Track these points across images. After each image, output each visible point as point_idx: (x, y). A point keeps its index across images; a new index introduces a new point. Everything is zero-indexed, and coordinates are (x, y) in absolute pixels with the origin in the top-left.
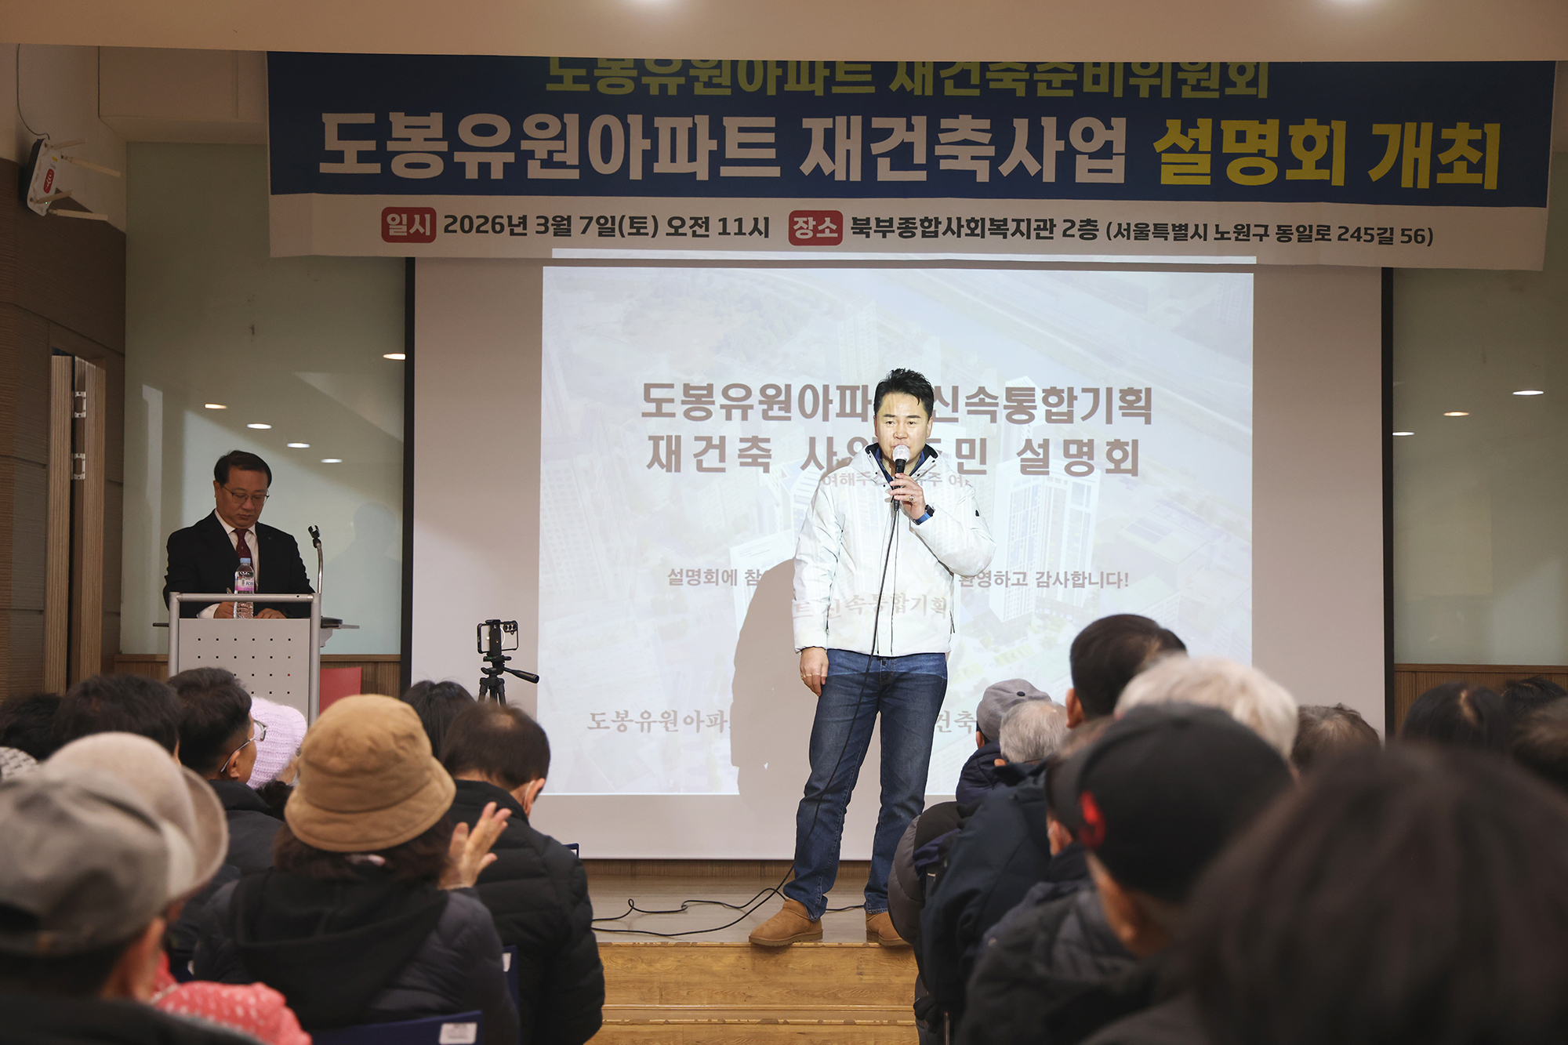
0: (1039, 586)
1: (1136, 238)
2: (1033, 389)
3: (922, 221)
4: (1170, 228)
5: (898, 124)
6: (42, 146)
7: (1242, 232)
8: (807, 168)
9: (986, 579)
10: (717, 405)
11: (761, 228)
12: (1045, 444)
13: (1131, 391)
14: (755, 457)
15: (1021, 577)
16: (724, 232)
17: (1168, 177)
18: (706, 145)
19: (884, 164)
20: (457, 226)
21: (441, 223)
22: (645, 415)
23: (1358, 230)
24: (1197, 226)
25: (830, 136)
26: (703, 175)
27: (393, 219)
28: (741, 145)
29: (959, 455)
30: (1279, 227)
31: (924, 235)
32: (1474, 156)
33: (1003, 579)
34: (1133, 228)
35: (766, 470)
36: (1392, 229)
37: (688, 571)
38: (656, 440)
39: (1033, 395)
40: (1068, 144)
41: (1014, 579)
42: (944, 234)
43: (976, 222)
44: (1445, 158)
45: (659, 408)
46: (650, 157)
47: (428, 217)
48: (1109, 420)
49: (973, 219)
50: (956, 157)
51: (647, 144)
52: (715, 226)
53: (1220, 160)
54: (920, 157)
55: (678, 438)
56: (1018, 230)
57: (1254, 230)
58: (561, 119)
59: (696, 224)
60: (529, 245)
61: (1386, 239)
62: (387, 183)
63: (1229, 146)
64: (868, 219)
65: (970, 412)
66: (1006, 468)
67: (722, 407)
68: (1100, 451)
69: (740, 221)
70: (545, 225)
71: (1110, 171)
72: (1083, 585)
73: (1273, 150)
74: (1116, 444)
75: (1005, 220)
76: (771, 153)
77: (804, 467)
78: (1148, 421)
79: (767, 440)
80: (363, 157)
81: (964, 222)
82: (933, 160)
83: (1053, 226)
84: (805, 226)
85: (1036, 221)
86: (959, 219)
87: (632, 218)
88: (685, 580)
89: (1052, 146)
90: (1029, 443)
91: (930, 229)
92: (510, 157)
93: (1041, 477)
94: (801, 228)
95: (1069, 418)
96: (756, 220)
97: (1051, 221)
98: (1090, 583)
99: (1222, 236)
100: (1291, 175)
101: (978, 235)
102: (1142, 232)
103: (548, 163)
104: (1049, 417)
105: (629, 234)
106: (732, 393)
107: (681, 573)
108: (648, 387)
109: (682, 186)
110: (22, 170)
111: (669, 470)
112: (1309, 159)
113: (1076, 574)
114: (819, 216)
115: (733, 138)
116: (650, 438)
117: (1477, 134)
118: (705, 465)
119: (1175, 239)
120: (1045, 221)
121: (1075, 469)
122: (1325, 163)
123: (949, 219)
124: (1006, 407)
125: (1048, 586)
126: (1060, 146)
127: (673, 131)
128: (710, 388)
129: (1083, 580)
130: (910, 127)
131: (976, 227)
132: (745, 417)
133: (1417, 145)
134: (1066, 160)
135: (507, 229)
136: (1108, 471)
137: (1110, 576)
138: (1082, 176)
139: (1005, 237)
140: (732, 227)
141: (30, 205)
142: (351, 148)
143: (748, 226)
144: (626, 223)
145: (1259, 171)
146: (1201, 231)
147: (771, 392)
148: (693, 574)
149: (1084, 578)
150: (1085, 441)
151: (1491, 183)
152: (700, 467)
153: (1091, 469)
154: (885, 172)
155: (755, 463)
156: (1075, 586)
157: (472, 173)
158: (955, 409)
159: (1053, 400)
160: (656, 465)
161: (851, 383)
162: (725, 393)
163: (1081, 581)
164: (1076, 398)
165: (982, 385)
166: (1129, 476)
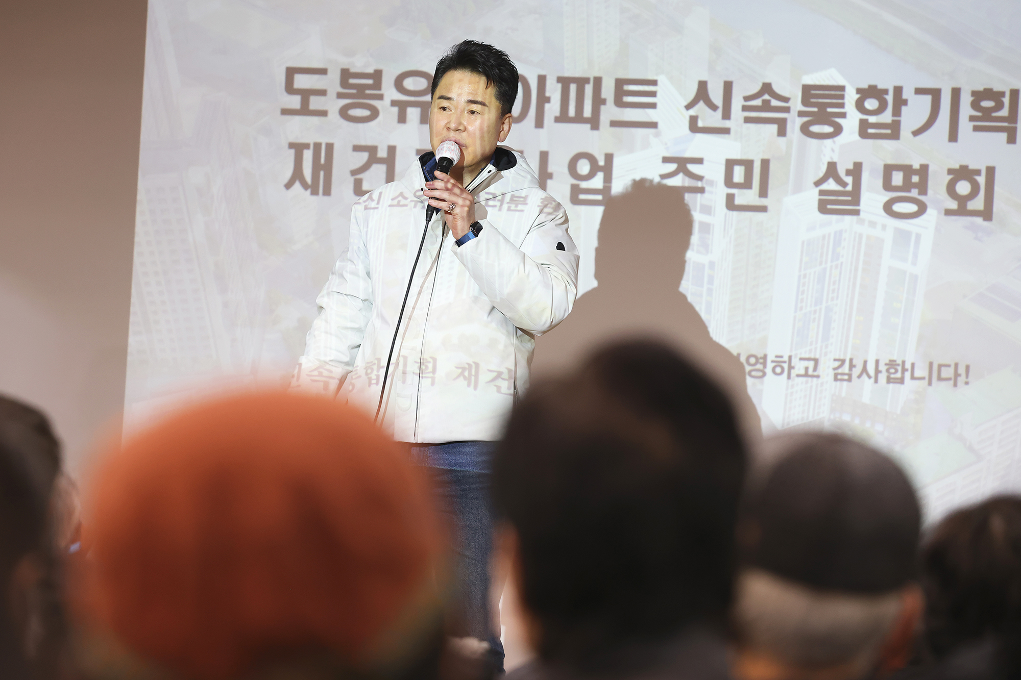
0: (836, 379)
2: (842, 88)
9: (759, 366)
10: (387, 101)
12: (856, 171)
13: (988, 94)
15: (811, 364)
22: (285, 112)
29: (729, 181)
33: (784, 367)
38: (298, 148)
39: (842, 97)
41: (800, 367)
45: (305, 102)
48: (953, 136)
55: (330, 147)
65: (748, 120)
66: (796, 205)
67: (394, 103)
68: (937, 182)
72: (901, 381)
74: (962, 173)
78: (1012, 140)
90: (832, 169)
93: (848, 218)
95: (894, 131)
98: (913, 378)
104: (864, 130)
106: (409, 83)
108: (291, 72)
111: (315, 192)
113: (892, 364)
116: (292, 145)
118: (365, 185)
121: (898, 207)
124: (801, 114)
125: (850, 380)
128: (377, 76)
129: (903, 373)
136: (948, 212)
137: (943, 369)
149: (904, 370)
150: (916, 166)
152: (358, 190)
153: (922, 209)
156: (889, 380)
158: (727, 115)
159: (871, 104)
160: (297, 185)
161: (578, 74)
162: (399, 84)
163: (899, 375)
164: (905, 102)
165: (767, 81)
166: (979, 220)
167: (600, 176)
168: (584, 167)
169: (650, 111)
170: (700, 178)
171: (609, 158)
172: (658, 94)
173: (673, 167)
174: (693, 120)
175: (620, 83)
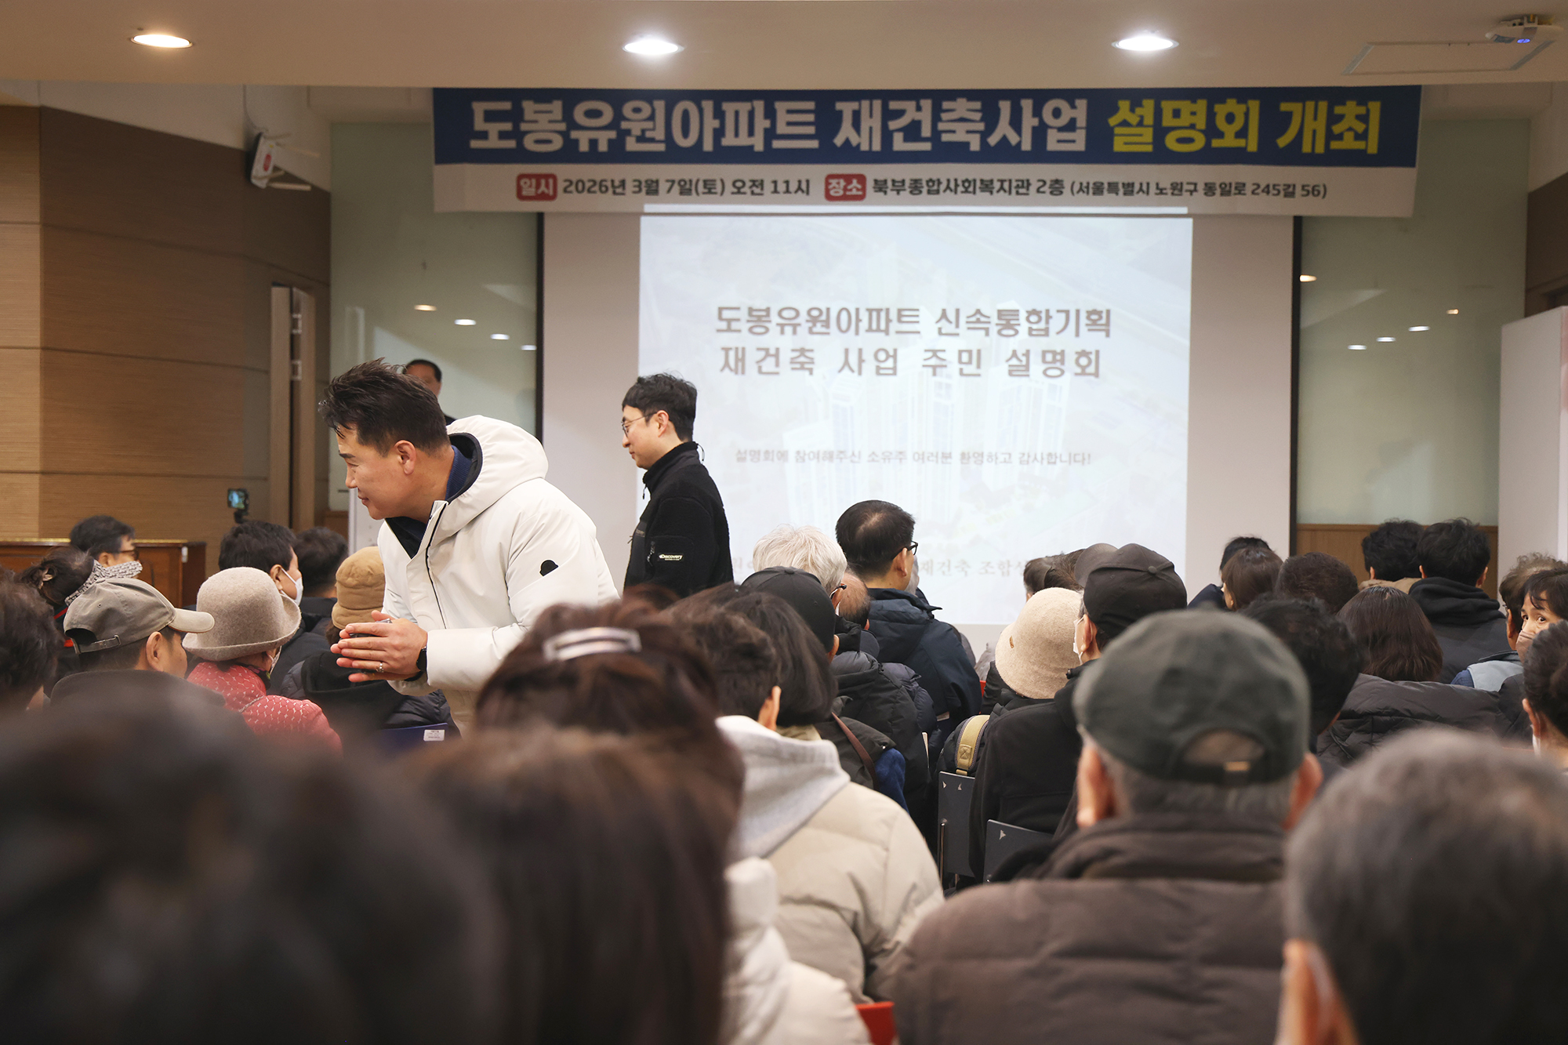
0: (1021, 464)
1: (1094, 194)
2: (1018, 311)
3: (928, 182)
4: (1120, 186)
5: (909, 106)
6: (262, 140)
7: (1177, 188)
8: (839, 141)
9: (980, 458)
10: (774, 323)
11: (804, 188)
12: (1027, 354)
13: (1095, 312)
14: (802, 364)
15: (1007, 456)
16: (776, 191)
17: (1119, 146)
18: (762, 123)
19: (898, 138)
20: (572, 188)
21: (561, 185)
22: (719, 331)
23: (1268, 186)
24: (1141, 184)
25: (856, 115)
26: (759, 146)
27: (525, 183)
28: (789, 124)
29: (960, 362)
30: (1206, 184)
31: (929, 192)
32: (1360, 127)
33: (993, 457)
34: (1091, 186)
35: (811, 373)
36: (1294, 186)
37: (751, 451)
38: (727, 350)
39: (1018, 315)
40: (1041, 121)
41: (1001, 458)
42: (945, 191)
43: (969, 182)
44: (1337, 129)
45: (729, 326)
46: (719, 133)
47: (551, 181)
48: (1077, 334)
49: (967, 180)
50: (954, 132)
51: (716, 124)
52: (769, 187)
53: (1160, 132)
54: (926, 131)
55: (743, 349)
56: (1002, 188)
57: (1185, 187)
58: (651, 104)
59: (754, 185)
60: (626, 202)
61: (1289, 193)
62: (521, 155)
63: (1168, 121)
64: (885, 181)
65: (969, 328)
66: (996, 372)
67: (778, 324)
68: (1070, 358)
69: (787, 182)
70: (639, 186)
71: (1074, 141)
72: (1055, 463)
73: (1201, 124)
74: (1083, 353)
75: (992, 181)
76: (811, 130)
77: (840, 371)
78: (1108, 335)
79: (812, 351)
80: (503, 135)
81: (959, 182)
82: (936, 134)
83: (1029, 184)
84: (837, 186)
85: (1017, 181)
86: (956, 180)
87: (705, 182)
88: (749, 458)
89: (1029, 122)
90: (1014, 354)
91: (934, 188)
92: (613, 134)
93: (1024, 379)
94: (834, 188)
95: (1046, 332)
96: (800, 182)
97: (1028, 181)
98: (1061, 461)
99: (1161, 191)
100: (1216, 143)
101: (970, 192)
102: (1098, 189)
103: (641, 139)
104: (1031, 332)
105: (704, 193)
106: (785, 314)
107: (745, 452)
108: (721, 310)
109: (744, 155)
110: (248, 156)
111: (736, 373)
112: (1230, 130)
113: (1050, 455)
114: (848, 178)
115: (782, 118)
116: (723, 349)
117: (1362, 110)
118: (764, 369)
119: (1125, 194)
120: (1023, 181)
121: (1050, 372)
122: (1242, 133)
123: (948, 181)
124: (997, 325)
125: (1029, 463)
126: (1035, 122)
127: (737, 113)
128: (768, 310)
129: (1056, 459)
130: (919, 108)
131: (969, 186)
132: (795, 332)
133: (1315, 118)
134: (1040, 133)
135: (611, 190)
136: (1076, 374)
137: (1076, 456)
138: (1052, 145)
139: (991, 193)
140: (781, 187)
141: (254, 181)
142: (494, 128)
143: (793, 186)
144: (701, 184)
145: (1190, 140)
146: (1145, 188)
147: (815, 313)
148: (755, 453)
149: (1056, 457)
151: (1373, 147)
152: (760, 371)
153: (1063, 372)
154: (899, 144)
155: (802, 368)
156: (1049, 463)
157: (584, 147)
158: (957, 326)
159: (1034, 318)
160: (728, 370)
161: (877, 306)
162: (780, 314)
163: (1053, 460)
164: (1051, 317)
165: (978, 308)
166: (1092, 378)
167: (891, 361)
168: (882, 356)
169: (916, 325)
170: (944, 360)
171: (895, 351)
172: (920, 316)
173: (930, 354)
174: (940, 329)
175: (900, 311)
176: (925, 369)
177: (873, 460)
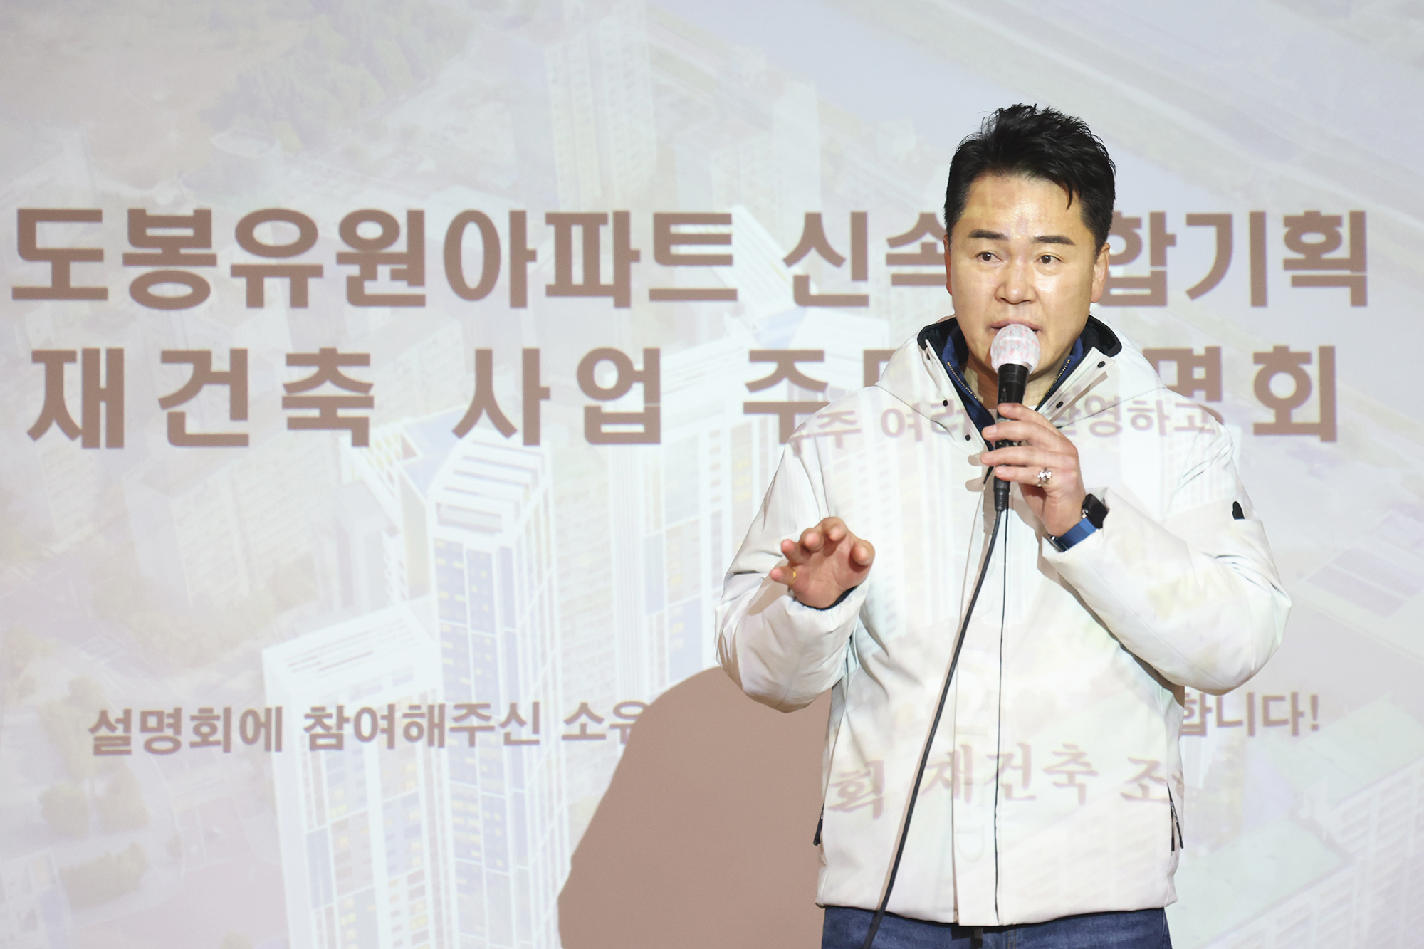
10: (224, 267)
13: (1313, 221)
14: (329, 405)
22: (21, 294)
35: (361, 438)
37: (145, 715)
38: (53, 361)
45: (61, 275)
48: (1259, 296)
55: (116, 357)
65: (898, 280)
67: (237, 271)
68: (1238, 377)
72: (1201, 730)
77: (462, 430)
78: (1359, 299)
79: (362, 360)
88: (138, 738)
95: (1155, 291)
98: (1221, 723)
106: (265, 233)
107: (126, 720)
108: (28, 220)
111: (91, 441)
116: (38, 356)
118: (192, 427)
128: (202, 221)
129: (1203, 716)
132: (299, 299)
136: (1261, 429)
137: (1272, 705)
147: (369, 231)
148: (160, 722)
149: (1205, 711)
150: (1199, 350)
152: (178, 434)
155: (329, 421)
158: (860, 273)
160: (55, 430)
161: (585, 208)
162: (244, 234)
163: (1196, 720)
164: (1171, 240)
165: (928, 211)
166: (1313, 441)
167: (638, 390)
168: (607, 376)
169: (721, 270)
170: (820, 386)
171: (652, 357)
172: (734, 239)
173: (769, 368)
174: (801, 284)
175: (663, 222)
176: (755, 419)
177: (584, 735)
